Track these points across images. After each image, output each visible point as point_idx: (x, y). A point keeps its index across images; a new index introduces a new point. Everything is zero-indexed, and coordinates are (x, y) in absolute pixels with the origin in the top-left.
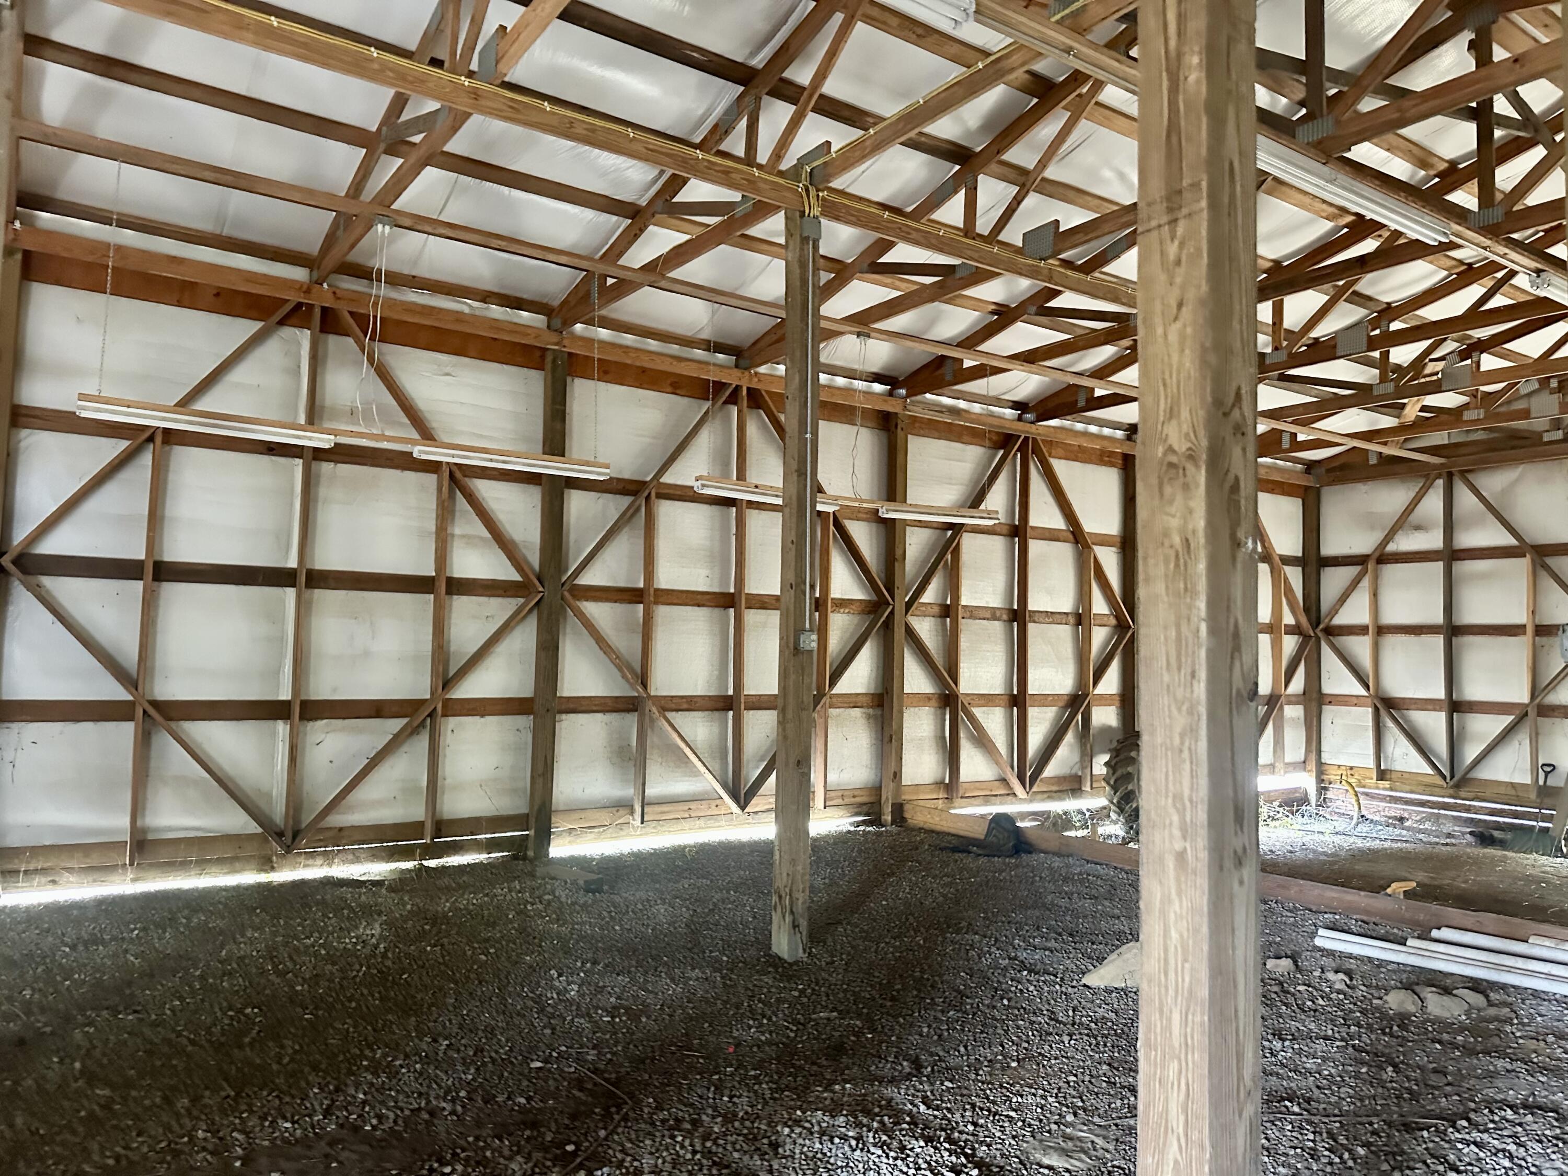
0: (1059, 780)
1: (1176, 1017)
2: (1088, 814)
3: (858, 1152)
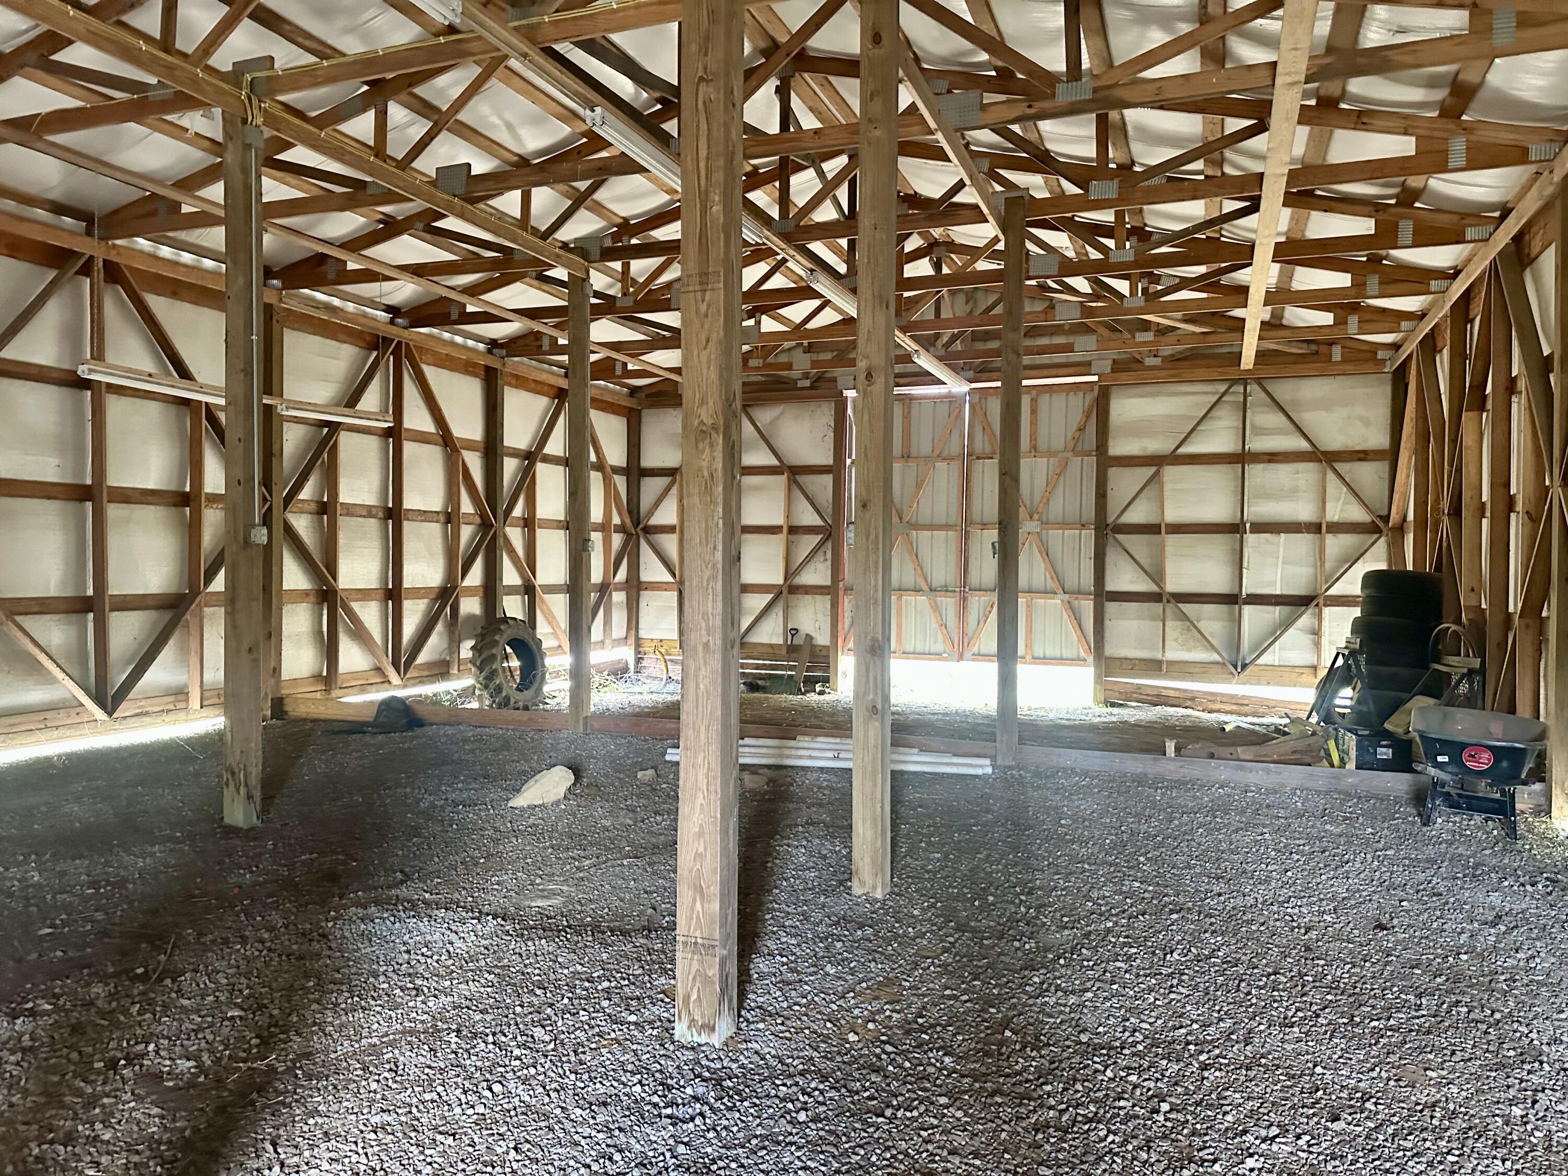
0: (429, 665)
1: (703, 729)
2: (455, 694)
3: (397, 925)
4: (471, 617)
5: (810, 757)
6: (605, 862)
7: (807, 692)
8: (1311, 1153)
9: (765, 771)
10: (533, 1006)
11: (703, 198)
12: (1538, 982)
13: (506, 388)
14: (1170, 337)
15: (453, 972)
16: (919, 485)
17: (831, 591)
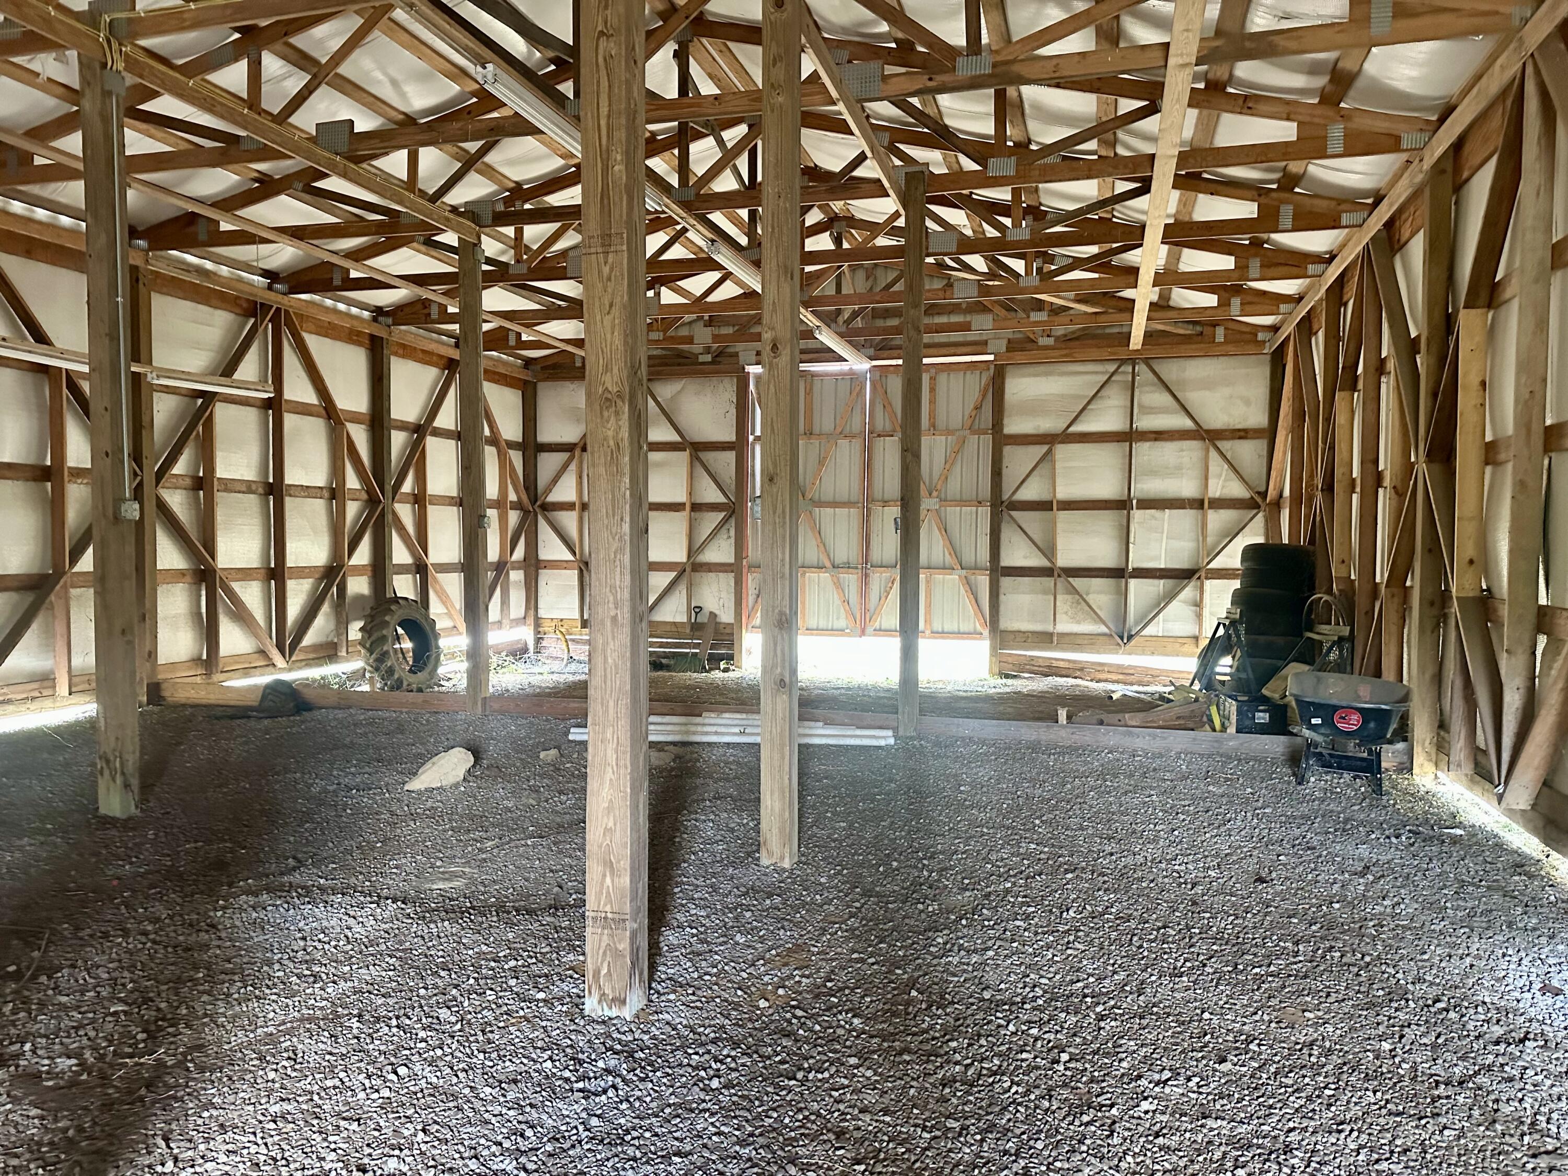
0: (315, 648)
1: (611, 704)
2: (344, 676)
3: (292, 912)
4: (359, 598)
5: (716, 733)
6: (508, 843)
7: (711, 669)
8: (1200, 1093)
9: (672, 747)
10: (437, 988)
11: (604, 156)
12: (1403, 926)
13: (393, 359)
14: (1063, 318)
15: (352, 957)
16: (821, 462)
17: (735, 569)
